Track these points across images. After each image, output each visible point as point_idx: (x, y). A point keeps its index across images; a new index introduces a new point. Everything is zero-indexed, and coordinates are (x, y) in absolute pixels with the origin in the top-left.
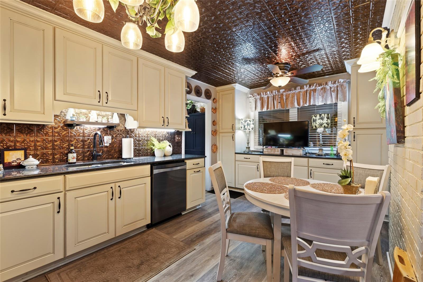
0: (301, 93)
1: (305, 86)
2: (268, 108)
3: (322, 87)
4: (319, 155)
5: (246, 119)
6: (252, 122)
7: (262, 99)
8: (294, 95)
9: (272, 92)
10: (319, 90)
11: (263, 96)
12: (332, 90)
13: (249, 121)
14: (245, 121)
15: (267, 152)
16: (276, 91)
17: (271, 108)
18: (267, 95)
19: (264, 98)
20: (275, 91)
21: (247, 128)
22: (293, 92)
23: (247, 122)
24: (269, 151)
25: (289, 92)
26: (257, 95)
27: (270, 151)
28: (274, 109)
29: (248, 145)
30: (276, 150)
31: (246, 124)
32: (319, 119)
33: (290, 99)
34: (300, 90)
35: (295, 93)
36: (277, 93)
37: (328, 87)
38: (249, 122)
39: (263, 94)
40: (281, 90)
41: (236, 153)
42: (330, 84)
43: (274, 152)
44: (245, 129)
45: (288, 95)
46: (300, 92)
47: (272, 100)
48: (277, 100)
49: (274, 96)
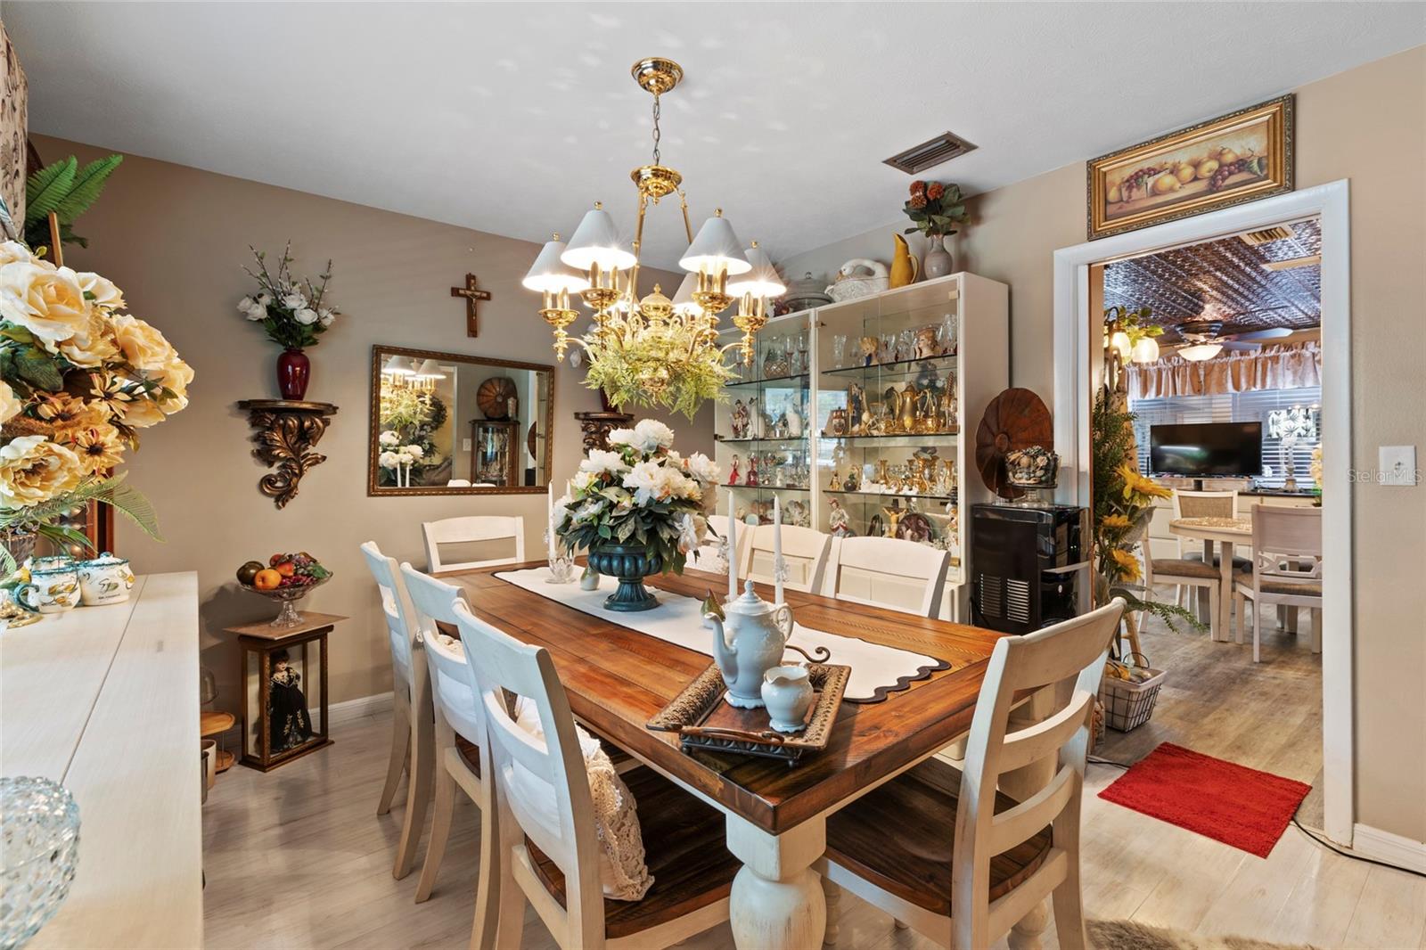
0: (1241, 363)
2: (1158, 392)
3: (1293, 352)
4: (1286, 491)
7: (1144, 374)
8: (1224, 368)
10: (1285, 357)
11: (1146, 368)
18: (1157, 364)
19: (1149, 372)
20: (1176, 358)
22: (1223, 360)
28: (1174, 395)
32: (1287, 419)
33: (1215, 375)
34: (1239, 358)
35: (1227, 363)
36: (1181, 361)
37: (1307, 354)
39: (1148, 364)
42: (1312, 347)
43: (1180, 486)
45: (1211, 368)
46: (1239, 360)
47: (1170, 376)
48: (1182, 376)
49: (1174, 367)
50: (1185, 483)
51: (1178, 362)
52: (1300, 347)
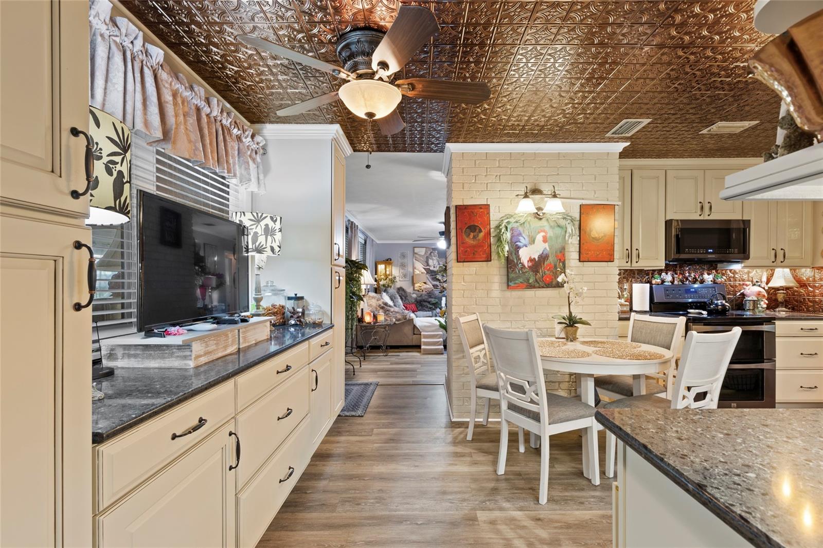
15: (205, 354)
24: (212, 345)
27: (215, 347)
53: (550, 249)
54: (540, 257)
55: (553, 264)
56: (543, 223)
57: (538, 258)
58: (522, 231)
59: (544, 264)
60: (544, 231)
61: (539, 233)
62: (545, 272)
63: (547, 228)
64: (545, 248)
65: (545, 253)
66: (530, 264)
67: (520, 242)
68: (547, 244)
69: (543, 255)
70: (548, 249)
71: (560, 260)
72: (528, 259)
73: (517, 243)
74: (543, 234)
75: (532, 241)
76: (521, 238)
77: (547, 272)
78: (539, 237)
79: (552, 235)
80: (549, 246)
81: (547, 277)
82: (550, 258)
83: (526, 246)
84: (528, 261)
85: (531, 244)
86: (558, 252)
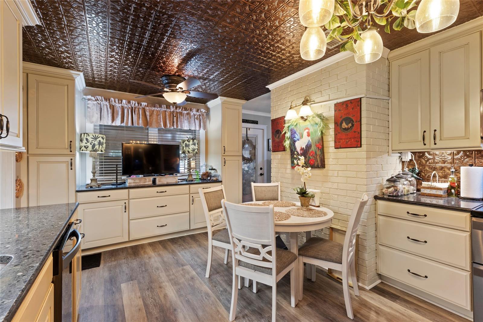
0: (166, 113)
1: (171, 107)
2: (122, 121)
3: (187, 112)
4: (189, 181)
5: (97, 135)
6: (104, 141)
7: (113, 108)
8: (159, 113)
9: (129, 102)
10: (185, 114)
11: (113, 103)
12: (196, 117)
13: (102, 137)
14: (95, 138)
15: (134, 183)
16: (136, 102)
17: (127, 123)
18: (121, 103)
19: (115, 107)
20: (134, 102)
21: (98, 148)
22: (157, 109)
23: (98, 140)
24: (137, 181)
25: (153, 109)
26: (103, 100)
27: (139, 182)
28: (132, 125)
29: (94, 176)
30: (147, 179)
31: (96, 143)
32: (192, 144)
33: (155, 116)
34: (166, 109)
35: (160, 111)
36: (137, 104)
37: (192, 114)
38: (102, 140)
39: (115, 101)
40: (144, 103)
41: (78, 191)
42: (194, 112)
43: (145, 182)
44: (94, 151)
45: (152, 112)
46: (165, 111)
47: (130, 113)
48: (137, 114)
49: (132, 108)
50: (147, 180)
51: (135, 105)
52: (190, 110)
53: (312, 140)
54: (307, 146)
55: (314, 151)
56: (307, 123)
57: (306, 147)
58: (296, 130)
59: (309, 151)
60: (307, 129)
61: (305, 130)
62: (310, 157)
63: (309, 127)
64: (309, 141)
65: (309, 144)
66: (301, 152)
67: (295, 138)
68: (310, 137)
69: (309, 146)
70: (311, 141)
71: (318, 148)
72: (300, 149)
73: (294, 139)
74: (307, 131)
75: (302, 137)
76: (296, 135)
77: (311, 157)
78: (305, 134)
79: (312, 131)
80: (311, 139)
81: (311, 160)
82: (312, 147)
83: (299, 140)
84: (300, 150)
85: (301, 138)
86: (317, 142)
